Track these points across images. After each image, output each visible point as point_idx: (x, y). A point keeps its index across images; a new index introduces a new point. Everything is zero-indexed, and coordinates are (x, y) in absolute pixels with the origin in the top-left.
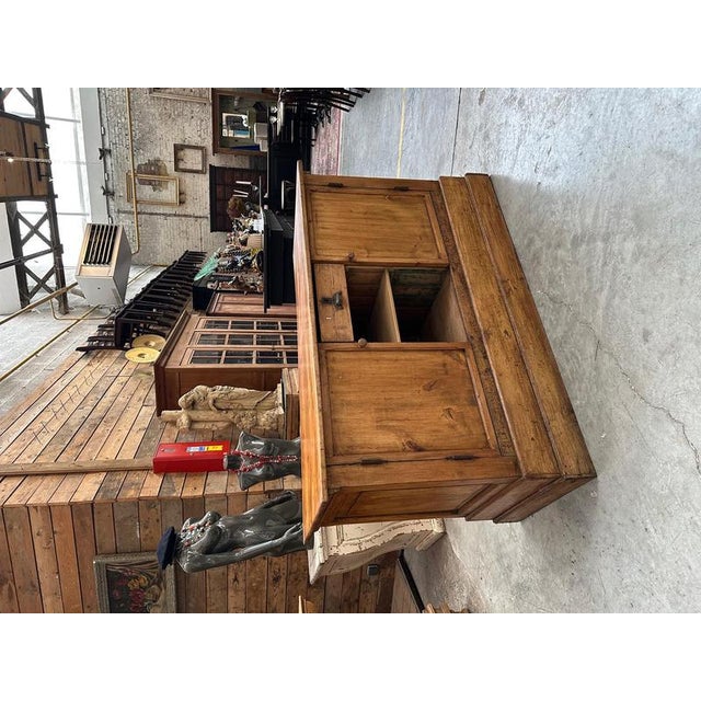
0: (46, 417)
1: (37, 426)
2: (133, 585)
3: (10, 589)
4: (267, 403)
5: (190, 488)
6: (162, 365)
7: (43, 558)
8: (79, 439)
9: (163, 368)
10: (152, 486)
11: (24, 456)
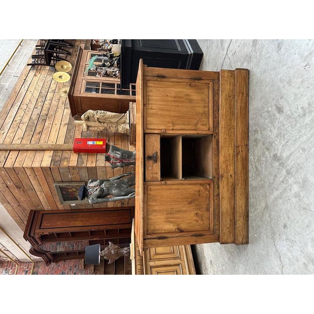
2: (70, 191)
4: (122, 120)
5: (90, 162)
6: (72, 94)
7: (34, 182)
9: (72, 96)
10: (74, 160)
11: (16, 138)
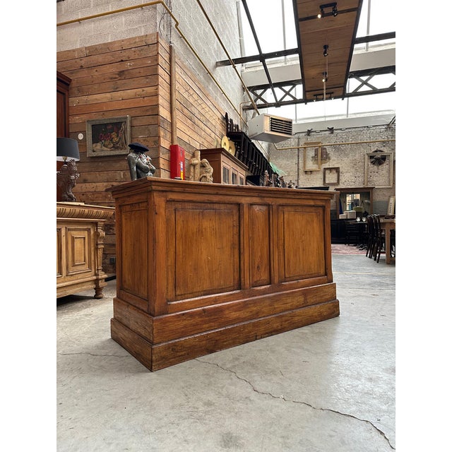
0: (195, 96)
1: (192, 92)
2: (114, 135)
3: (116, 78)
5: (163, 163)
6: (222, 152)
7: (130, 93)
8: (185, 110)
10: (165, 144)
11: (179, 85)
